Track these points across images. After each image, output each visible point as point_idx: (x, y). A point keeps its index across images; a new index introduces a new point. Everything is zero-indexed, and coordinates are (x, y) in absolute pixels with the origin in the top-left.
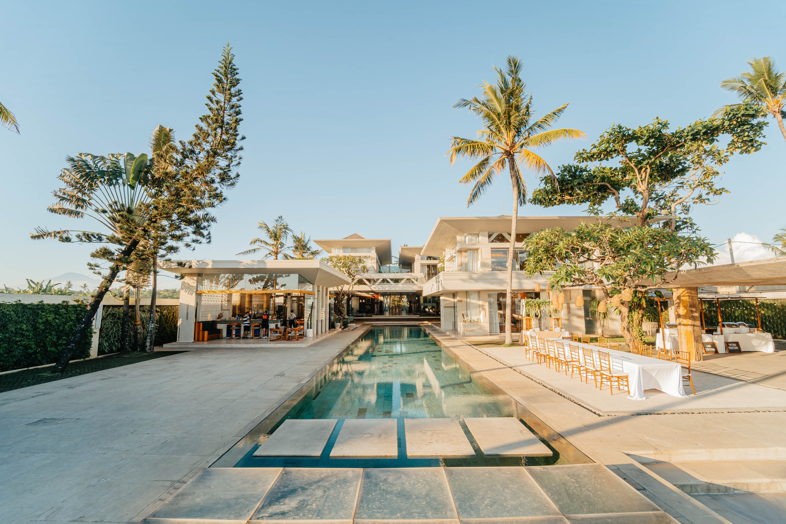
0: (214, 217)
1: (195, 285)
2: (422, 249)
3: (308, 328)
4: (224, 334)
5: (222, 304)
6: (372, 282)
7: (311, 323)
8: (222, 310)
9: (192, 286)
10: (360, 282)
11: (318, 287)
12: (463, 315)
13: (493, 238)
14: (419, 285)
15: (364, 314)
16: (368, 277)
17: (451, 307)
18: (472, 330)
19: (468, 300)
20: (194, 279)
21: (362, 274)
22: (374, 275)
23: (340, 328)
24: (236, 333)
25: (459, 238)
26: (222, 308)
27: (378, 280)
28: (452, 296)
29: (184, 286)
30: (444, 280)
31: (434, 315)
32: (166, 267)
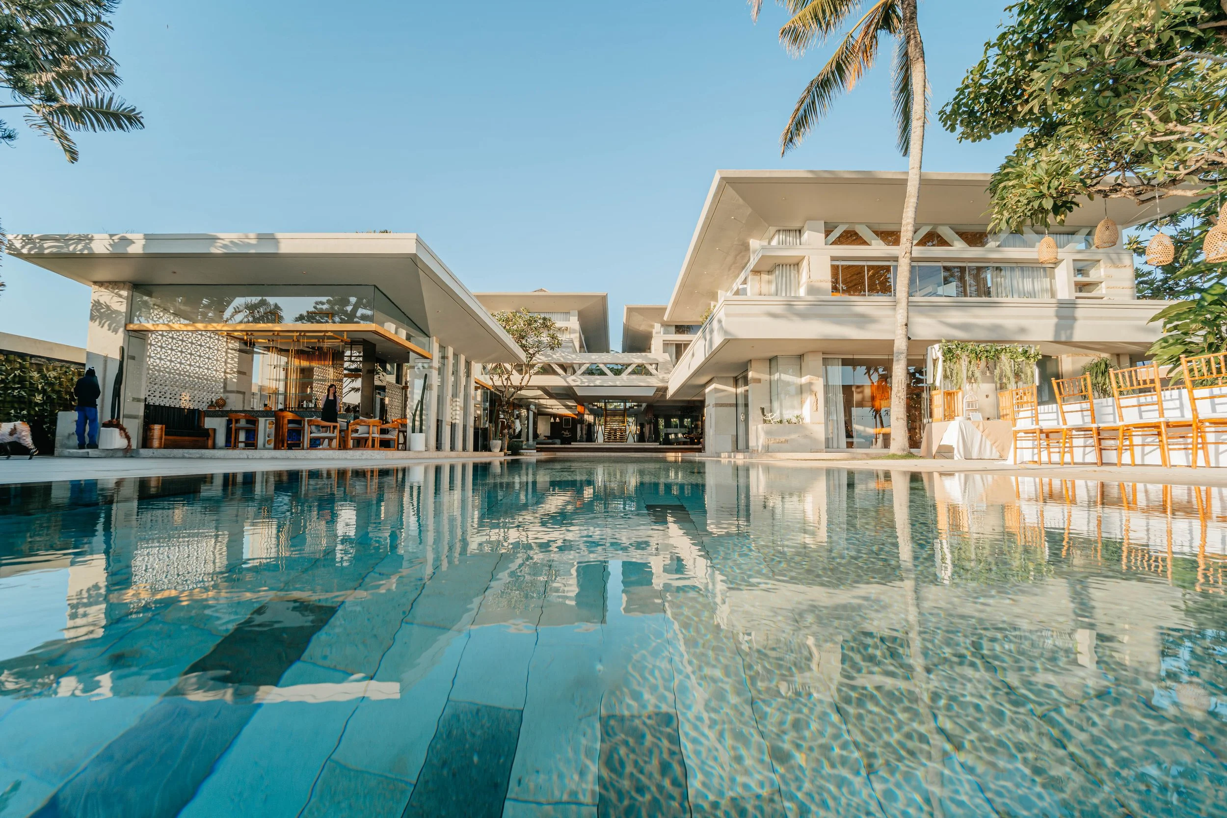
0: (134, 110)
1: (123, 308)
2: (665, 309)
3: (413, 431)
4: (221, 439)
5: (226, 378)
6: (570, 371)
7: (421, 420)
8: (226, 391)
9: (117, 312)
10: (547, 370)
11: (442, 348)
12: (763, 409)
13: (836, 233)
14: (661, 377)
15: (558, 441)
16: (562, 360)
17: (731, 405)
18: (787, 441)
19: (776, 376)
20: (120, 296)
21: (549, 352)
22: (574, 356)
23: (501, 450)
24: (247, 438)
25: (755, 243)
26: (225, 387)
27: (580, 365)
28: (732, 381)
29: (98, 311)
30: (727, 315)
31: (685, 443)
32: (30, 249)
